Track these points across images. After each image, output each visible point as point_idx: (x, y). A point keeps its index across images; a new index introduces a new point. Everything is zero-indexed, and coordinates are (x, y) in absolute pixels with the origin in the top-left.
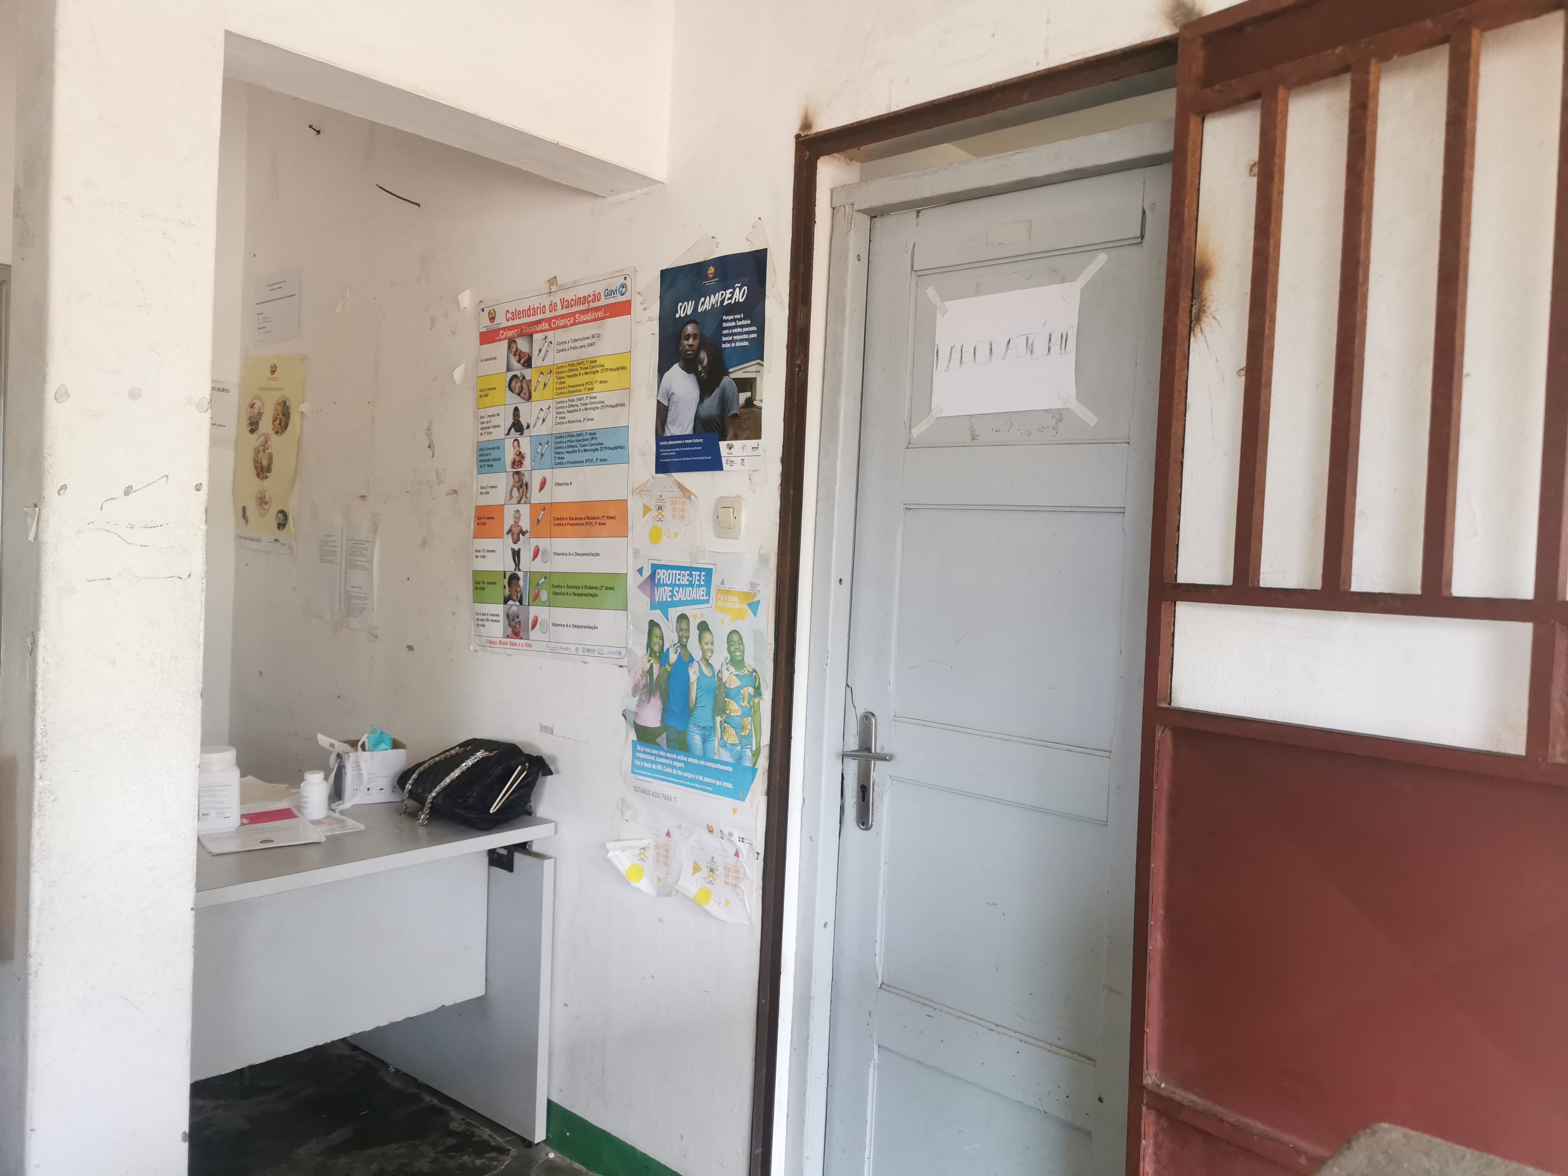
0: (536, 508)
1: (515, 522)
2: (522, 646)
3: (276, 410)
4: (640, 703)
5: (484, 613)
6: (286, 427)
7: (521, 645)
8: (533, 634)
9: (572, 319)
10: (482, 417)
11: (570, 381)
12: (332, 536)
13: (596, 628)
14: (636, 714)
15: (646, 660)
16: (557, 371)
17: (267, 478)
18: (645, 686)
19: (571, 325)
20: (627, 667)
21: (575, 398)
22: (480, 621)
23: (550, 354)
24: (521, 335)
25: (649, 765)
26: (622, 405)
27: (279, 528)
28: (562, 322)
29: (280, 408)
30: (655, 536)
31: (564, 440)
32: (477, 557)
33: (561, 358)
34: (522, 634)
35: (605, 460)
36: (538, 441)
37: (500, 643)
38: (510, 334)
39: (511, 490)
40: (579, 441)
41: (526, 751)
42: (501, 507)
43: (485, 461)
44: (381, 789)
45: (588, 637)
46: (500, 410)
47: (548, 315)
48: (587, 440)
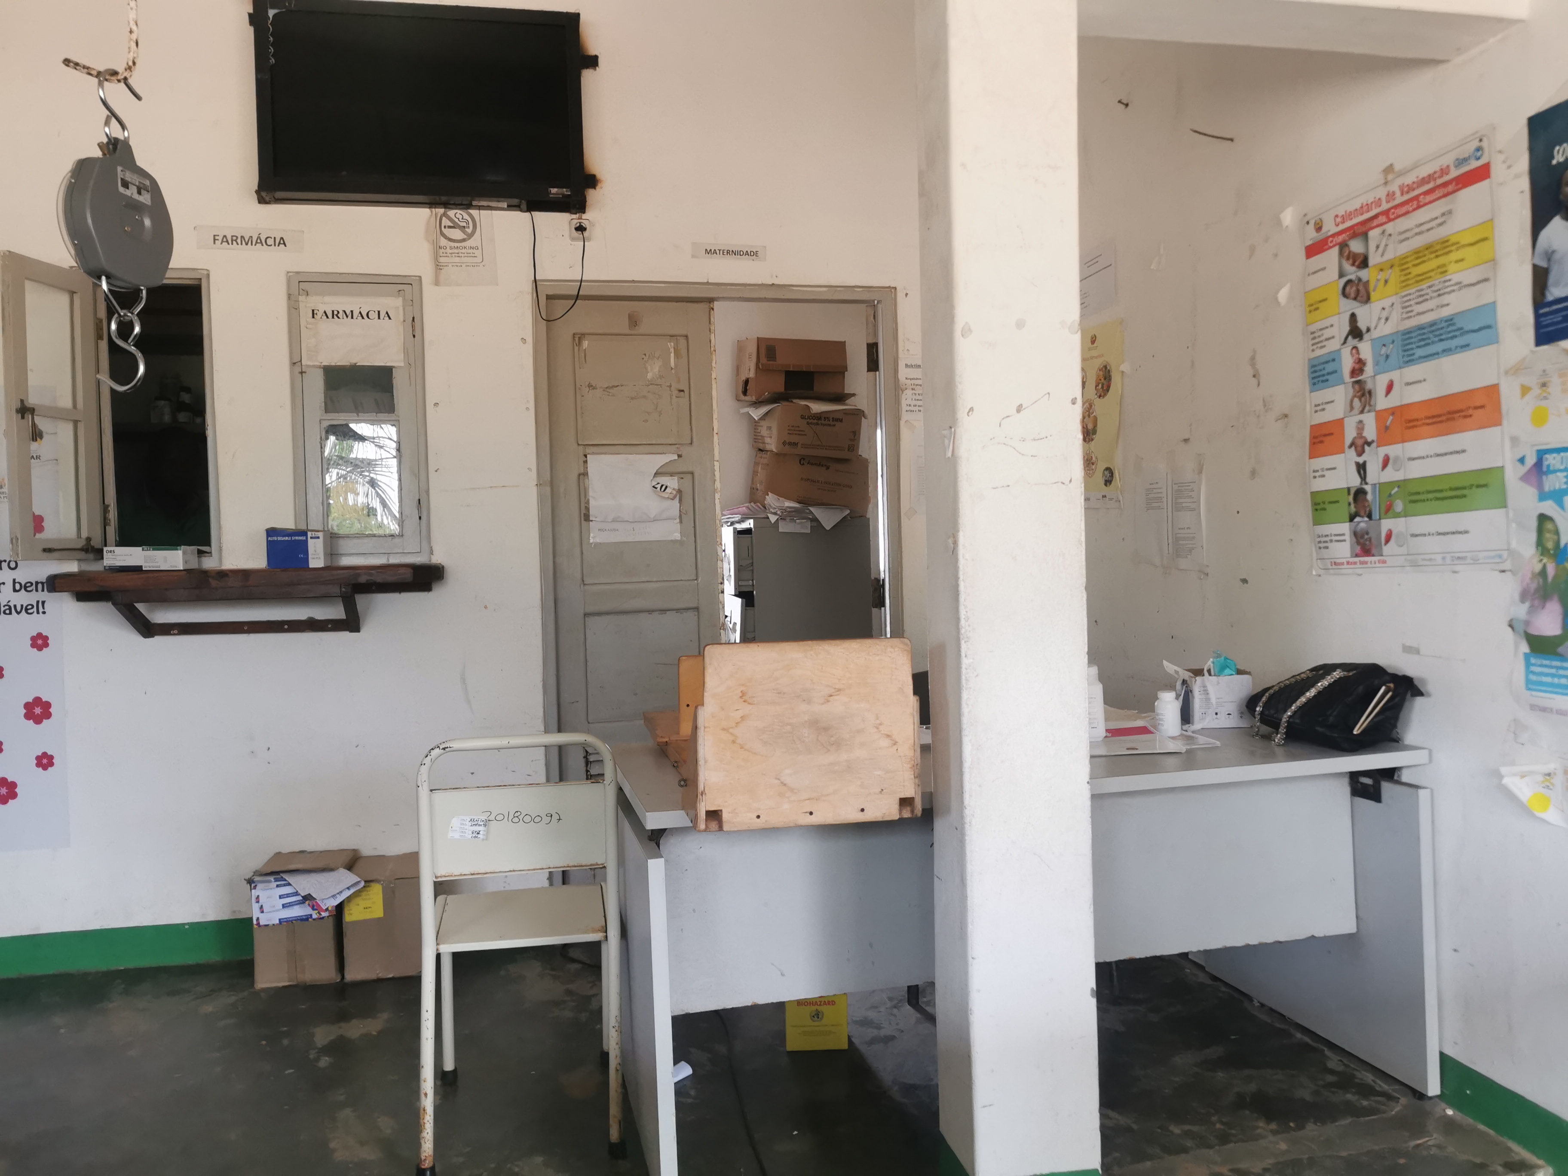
0: (1380, 416)
1: (1357, 434)
2: (1375, 563)
3: (1098, 376)
4: (1532, 610)
5: (1327, 534)
6: (1108, 390)
7: (1373, 563)
8: (1386, 549)
9: (1415, 203)
10: (1312, 333)
11: (1415, 271)
12: (1157, 483)
13: (1466, 532)
14: (1527, 623)
15: (1536, 560)
16: (1402, 264)
17: (1092, 440)
18: (1537, 590)
19: (1414, 210)
20: (1510, 571)
21: (1424, 286)
22: (1322, 543)
23: (1391, 248)
24: (1354, 236)
25: (1548, 679)
26: (1486, 280)
27: (1106, 485)
28: (1400, 211)
29: (1101, 373)
30: (1539, 418)
31: (1413, 335)
32: (1315, 477)
33: (1404, 249)
34: (1374, 551)
35: (1468, 345)
36: (1382, 342)
37: (1348, 563)
38: (1340, 239)
39: (1352, 401)
40: (1433, 331)
41: (1390, 671)
42: (1340, 423)
43: (1319, 377)
44: (1229, 714)
45: (1458, 544)
46: (1334, 320)
47: (1385, 206)
48: (1442, 328)
